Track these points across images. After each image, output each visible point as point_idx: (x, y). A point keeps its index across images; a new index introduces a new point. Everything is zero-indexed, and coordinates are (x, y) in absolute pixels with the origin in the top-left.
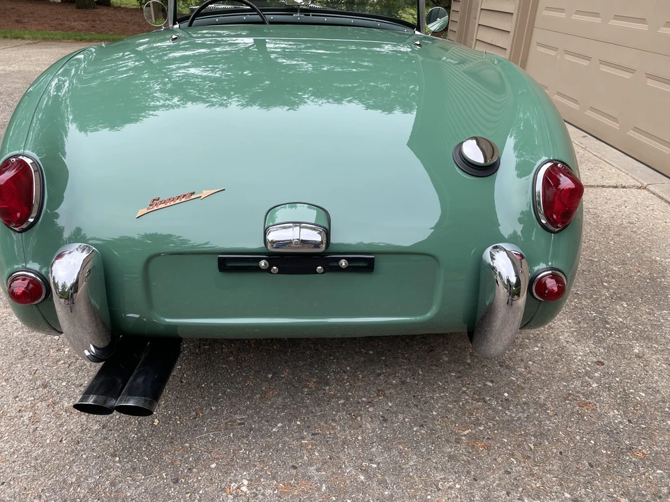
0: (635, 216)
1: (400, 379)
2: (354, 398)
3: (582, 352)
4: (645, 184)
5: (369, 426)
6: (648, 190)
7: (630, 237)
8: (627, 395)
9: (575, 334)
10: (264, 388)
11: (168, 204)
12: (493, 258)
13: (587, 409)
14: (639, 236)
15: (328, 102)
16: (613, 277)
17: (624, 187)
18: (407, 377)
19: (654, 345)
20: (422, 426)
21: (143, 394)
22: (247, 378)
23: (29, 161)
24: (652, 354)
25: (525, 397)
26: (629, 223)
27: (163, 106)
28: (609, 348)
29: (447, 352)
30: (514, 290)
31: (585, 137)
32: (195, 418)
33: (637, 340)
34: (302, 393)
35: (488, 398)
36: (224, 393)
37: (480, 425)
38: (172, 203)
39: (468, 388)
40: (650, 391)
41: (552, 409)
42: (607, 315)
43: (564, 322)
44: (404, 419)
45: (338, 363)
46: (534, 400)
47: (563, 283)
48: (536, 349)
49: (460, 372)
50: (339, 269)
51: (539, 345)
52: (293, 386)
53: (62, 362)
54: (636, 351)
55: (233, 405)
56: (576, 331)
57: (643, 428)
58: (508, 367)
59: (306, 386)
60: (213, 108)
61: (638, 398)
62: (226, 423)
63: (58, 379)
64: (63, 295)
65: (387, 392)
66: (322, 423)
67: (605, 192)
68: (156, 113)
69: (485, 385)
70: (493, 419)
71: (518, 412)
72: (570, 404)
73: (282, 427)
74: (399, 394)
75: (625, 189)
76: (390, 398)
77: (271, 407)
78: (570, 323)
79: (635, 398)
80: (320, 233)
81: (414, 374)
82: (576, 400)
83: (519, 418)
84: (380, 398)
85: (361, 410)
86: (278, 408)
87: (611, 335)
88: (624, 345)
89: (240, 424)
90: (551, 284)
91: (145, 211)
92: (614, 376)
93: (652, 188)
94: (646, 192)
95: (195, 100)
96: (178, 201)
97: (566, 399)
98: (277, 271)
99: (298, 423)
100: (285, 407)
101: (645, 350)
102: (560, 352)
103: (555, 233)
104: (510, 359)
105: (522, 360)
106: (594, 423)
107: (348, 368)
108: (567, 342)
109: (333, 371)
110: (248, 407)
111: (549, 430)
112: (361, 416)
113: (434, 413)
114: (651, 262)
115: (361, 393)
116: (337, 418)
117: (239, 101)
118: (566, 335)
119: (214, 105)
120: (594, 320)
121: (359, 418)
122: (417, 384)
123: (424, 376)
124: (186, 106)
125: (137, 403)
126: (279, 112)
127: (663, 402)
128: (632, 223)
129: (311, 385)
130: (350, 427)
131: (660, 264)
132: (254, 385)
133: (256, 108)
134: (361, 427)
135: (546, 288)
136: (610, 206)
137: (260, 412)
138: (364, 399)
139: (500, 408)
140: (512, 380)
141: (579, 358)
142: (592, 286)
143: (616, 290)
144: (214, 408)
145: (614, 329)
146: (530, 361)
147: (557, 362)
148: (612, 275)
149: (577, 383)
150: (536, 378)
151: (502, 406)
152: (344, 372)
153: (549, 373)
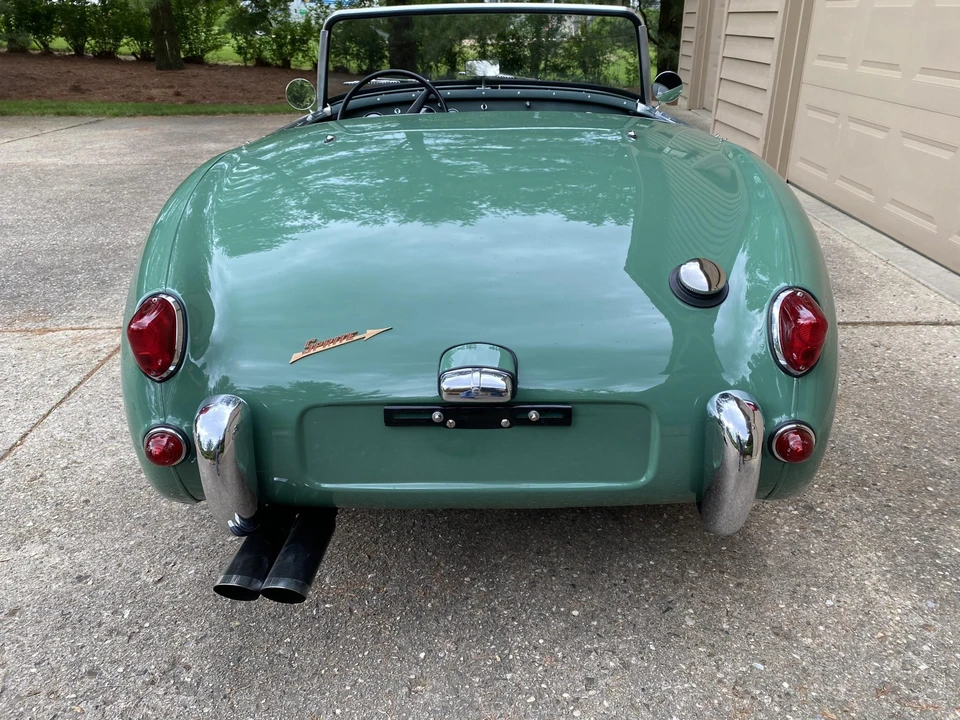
9: (889, 576)
11: (327, 347)
12: (719, 411)
21: (293, 576)
23: (170, 300)
38: (332, 345)
42: (937, 543)
43: (870, 555)
47: (810, 441)
50: (529, 423)
51: (834, 596)
56: (890, 572)
78: (879, 557)
80: (504, 380)
90: (795, 442)
91: (300, 355)
96: (338, 343)
98: (453, 426)
102: (867, 609)
103: (798, 377)
105: (808, 623)
108: (877, 591)
118: (875, 578)
120: (916, 551)
135: (788, 446)
138: (565, 695)
139: (777, 709)
140: (794, 659)
141: (898, 618)
142: (910, 492)
143: (947, 499)
144: (338, 711)
145: (947, 567)
146: (821, 624)
147: (863, 626)
148: (938, 473)
149: (895, 664)
150: (831, 656)
151: (781, 706)
152: (535, 648)
153: (851, 647)
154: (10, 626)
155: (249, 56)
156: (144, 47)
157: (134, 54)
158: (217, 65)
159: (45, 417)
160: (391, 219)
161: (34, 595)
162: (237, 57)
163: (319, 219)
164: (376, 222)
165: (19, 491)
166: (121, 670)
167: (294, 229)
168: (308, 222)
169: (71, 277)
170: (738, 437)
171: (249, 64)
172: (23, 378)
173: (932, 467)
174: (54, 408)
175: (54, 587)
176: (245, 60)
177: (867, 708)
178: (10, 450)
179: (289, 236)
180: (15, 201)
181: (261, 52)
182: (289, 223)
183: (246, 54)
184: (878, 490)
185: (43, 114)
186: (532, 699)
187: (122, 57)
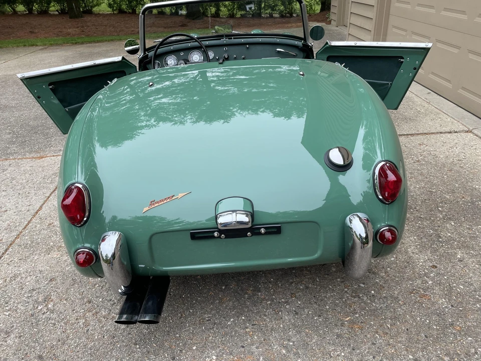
0: (463, 154)
1: (305, 285)
2: (276, 299)
3: (422, 260)
4: (471, 128)
5: (286, 318)
6: (473, 133)
7: (458, 172)
8: (451, 288)
9: (418, 247)
10: (220, 296)
11: (160, 204)
13: (425, 299)
14: (465, 170)
15: (249, 113)
16: (445, 203)
17: (456, 132)
18: (309, 284)
19: (471, 252)
20: (320, 316)
21: (153, 312)
22: (210, 289)
23: (80, 186)
24: (469, 258)
25: (385, 293)
26: (459, 160)
27: (146, 126)
28: (442, 256)
29: (334, 265)
30: (365, 241)
31: (429, 93)
32: (181, 318)
33: (460, 249)
34: (244, 298)
35: (361, 295)
36: (197, 300)
37: (356, 313)
38: (162, 203)
39: (348, 289)
40: (467, 284)
41: (402, 300)
42: (440, 232)
43: (411, 238)
44: (308, 312)
45: (265, 276)
46: (391, 295)
47: (395, 235)
48: (393, 259)
49: (343, 278)
50: (260, 234)
51: (395, 256)
52: (239, 293)
53: (97, 285)
54: (459, 256)
55: (202, 308)
56: (419, 245)
57: (461, 310)
58: (374, 273)
59: (246, 293)
60: (176, 126)
61: (458, 290)
62: (200, 320)
63: (97, 297)
64: (107, 261)
65: (297, 294)
66: (258, 318)
67: (442, 137)
68: (143, 131)
69: (359, 286)
70: (364, 309)
71: (380, 304)
72: (414, 296)
73: (233, 321)
74: (305, 295)
75: (456, 134)
76: (299, 298)
77: (226, 308)
78: (415, 239)
79: (456, 290)
80: (247, 216)
81: (314, 280)
82: (418, 293)
83: (381, 308)
84: (293, 299)
85: (281, 307)
86: (230, 309)
87: (442, 246)
88: (451, 253)
89: (208, 320)
90: (388, 235)
91: (147, 208)
92: (443, 275)
93: (475, 131)
94: (472, 135)
95: (165, 120)
96: (165, 202)
97: (411, 293)
98: (224, 237)
99: (243, 318)
100: (234, 308)
101: (465, 255)
102: (408, 261)
103: (388, 204)
104: (376, 267)
105: (383, 268)
106: (429, 308)
107: (272, 280)
108: (413, 253)
109: (263, 282)
110: (212, 309)
111: (400, 315)
112: (281, 311)
113: (327, 307)
114: (472, 190)
115: (281, 296)
116: (267, 314)
117: (191, 118)
118: (413, 248)
119: (176, 123)
120: (431, 236)
121: (280, 313)
122: (316, 288)
123: (320, 282)
124: (159, 125)
125: (150, 318)
126: (218, 125)
127: (475, 291)
128: (461, 160)
129: (249, 292)
130: (275, 319)
131: (478, 191)
132: (214, 294)
133: (202, 123)
134: (282, 318)
135: (385, 238)
136: (446, 148)
137: (219, 312)
138: (283, 300)
139: (369, 301)
140: (377, 282)
141: (421, 264)
142: (431, 211)
143: (447, 213)
144: (191, 311)
145: (444, 242)
146: (388, 267)
147: (406, 267)
148: (444, 201)
149: (419, 282)
150: (392, 280)
151: (370, 300)
152: (270, 282)
153: (401, 276)
154: (52, 285)
155: (115, 8)
156: (62, 7)
157: (57, 11)
158: (99, 14)
159: (49, 197)
160: (189, 121)
161: (59, 272)
162: (109, 9)
163: (154, 121)
164: (181, 123)
165: (44, 230)
166: (101, 300)
167: (142, 128)
168: (148, 123)
169: (48, 131)
170: (360, 235)
171: (115, 12)
172: (36, 180)
173: (441, 199)
174: (52, 193)
175: (67, 269)
176: (113, 10)
177: (406, 299)
178: (37, 213)
179: (140, 131)
180: (13, 93)
181: (121, 6)
182: (139, 124)
183: (113, 7)
184: (417, 211)
185: (18, 46)
186: (269, 302)
187: (52, 13)
